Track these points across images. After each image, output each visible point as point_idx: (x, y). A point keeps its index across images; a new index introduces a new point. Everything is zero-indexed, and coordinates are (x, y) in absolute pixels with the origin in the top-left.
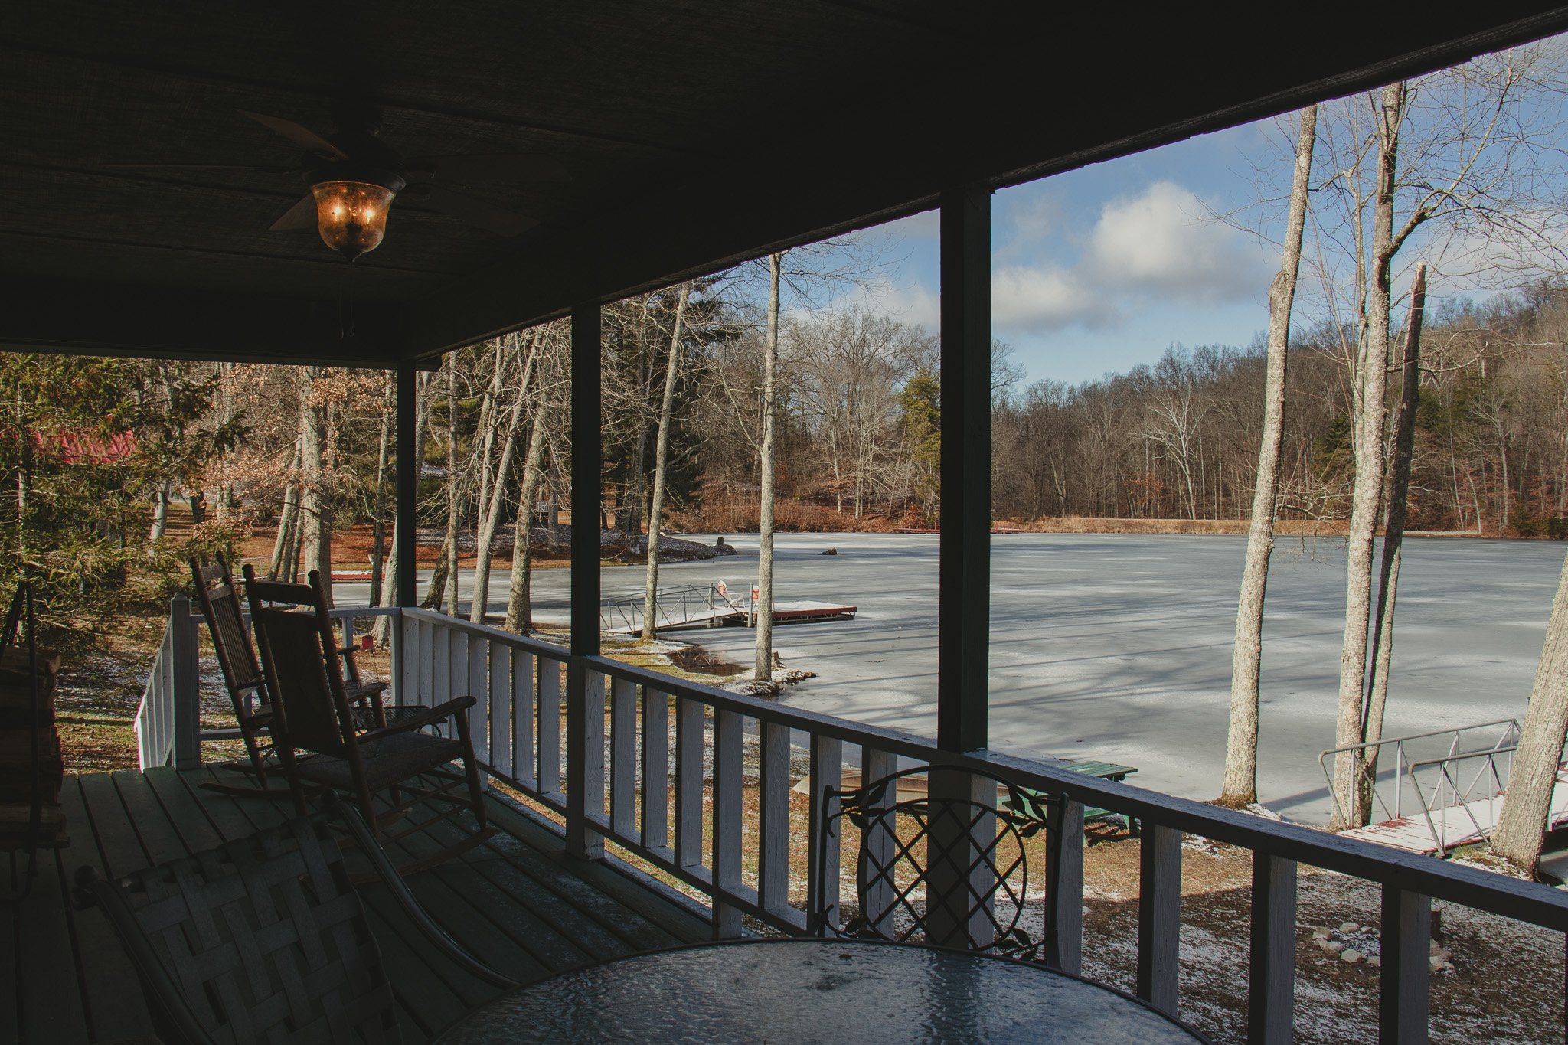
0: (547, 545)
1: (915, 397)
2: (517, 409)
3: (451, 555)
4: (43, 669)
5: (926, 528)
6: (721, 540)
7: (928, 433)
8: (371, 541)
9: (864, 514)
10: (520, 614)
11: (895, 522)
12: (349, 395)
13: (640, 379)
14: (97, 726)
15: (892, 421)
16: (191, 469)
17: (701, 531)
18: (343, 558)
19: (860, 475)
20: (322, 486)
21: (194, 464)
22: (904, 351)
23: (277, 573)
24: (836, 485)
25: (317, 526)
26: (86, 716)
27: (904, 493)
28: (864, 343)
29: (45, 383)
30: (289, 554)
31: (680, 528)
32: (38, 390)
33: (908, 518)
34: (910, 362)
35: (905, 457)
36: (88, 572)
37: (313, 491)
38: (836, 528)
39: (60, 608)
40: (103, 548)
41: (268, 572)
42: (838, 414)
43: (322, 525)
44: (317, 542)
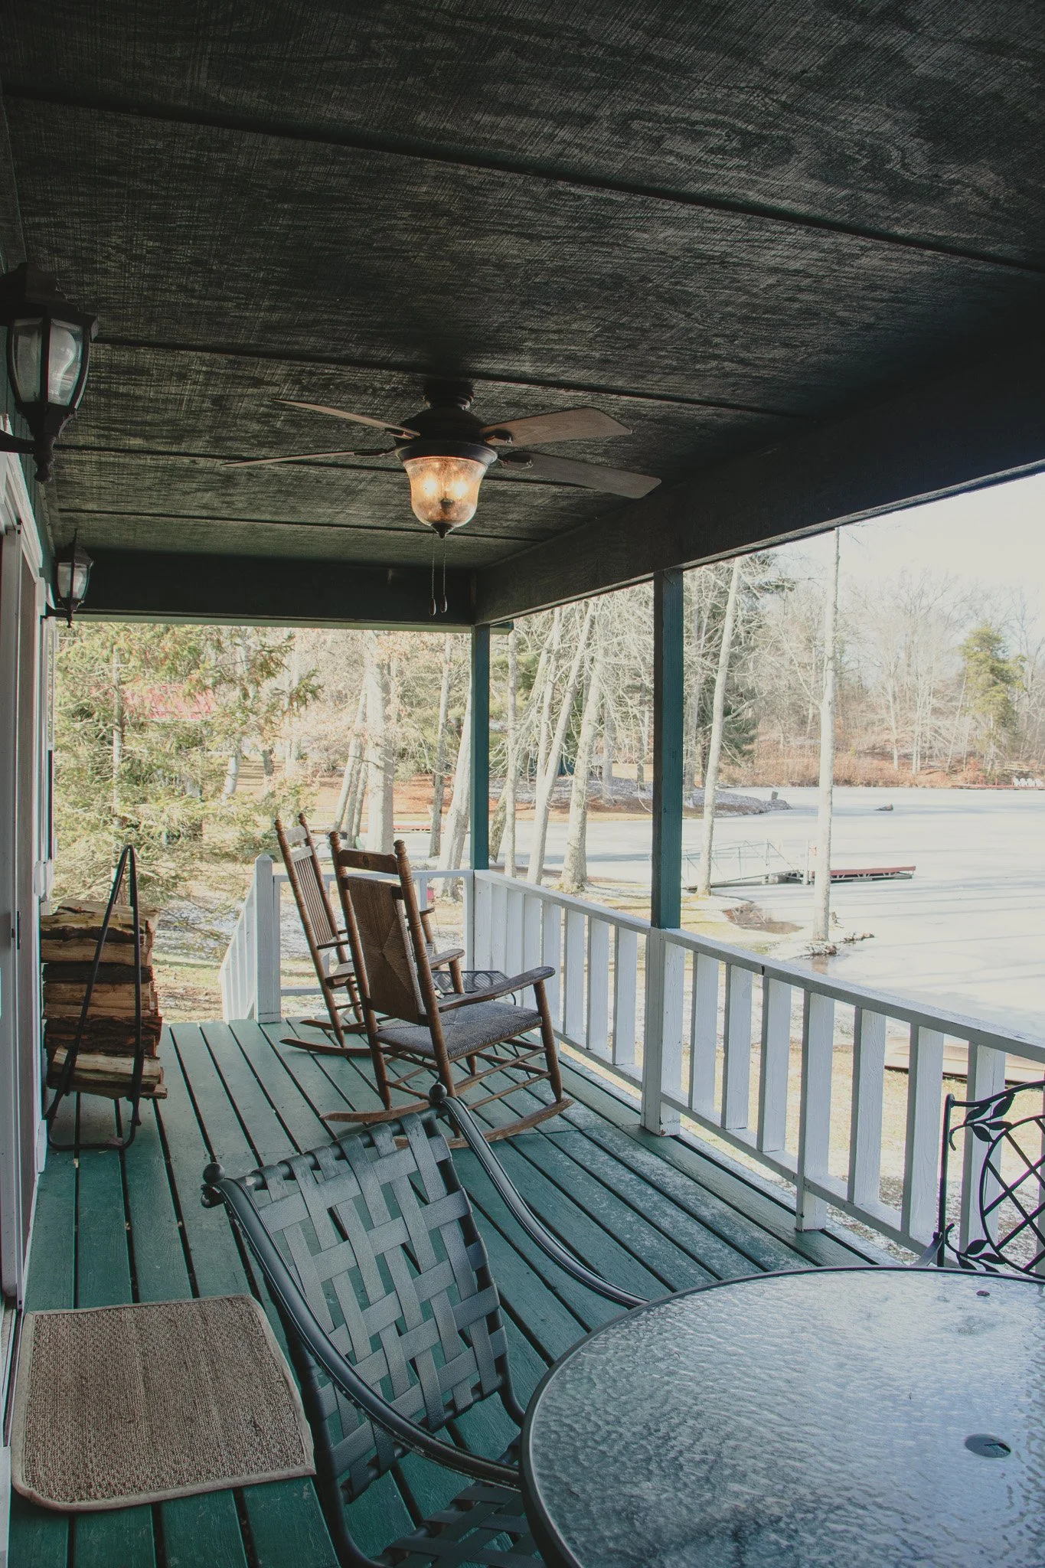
0: (601, 797)
1: (976, 649)
2: (575, 664)
3: (509, 809)
4: (144, 928)
5: (986, 783)
6: (775, 795)
7: (989, 686)
8: (431, 792)
9: (922, 768)
10: (576, 867)
11: (954, 777)
12: (411, 652)
13: (695, 634)
14: (179, 968)
15: (952, 673)
16: (267, 725)
17: (755, 784)
18: (403, 808)
19: (918, 729)
20: (386, 740)
21: (268, 721)
22: (964, 600)
23: (341, 823)
24: (893, 740)
25: (381, 779)
26: (170, 958)
27: (963, 748)
28: (922, 594)
29: (137, 647)
30: (353, 804)
31: (734, 782)
32: (131, 653)
33: (968, 773)
34: (971, 613)
35: (965, 710)
36: (175, 824)
37: (377, 745)
38: (892, 782)
39: (147, 858)
40: (187, 803)
41: (333, 822)
42: (896, 667)
43: (386, 779)
44: (381, 794)
